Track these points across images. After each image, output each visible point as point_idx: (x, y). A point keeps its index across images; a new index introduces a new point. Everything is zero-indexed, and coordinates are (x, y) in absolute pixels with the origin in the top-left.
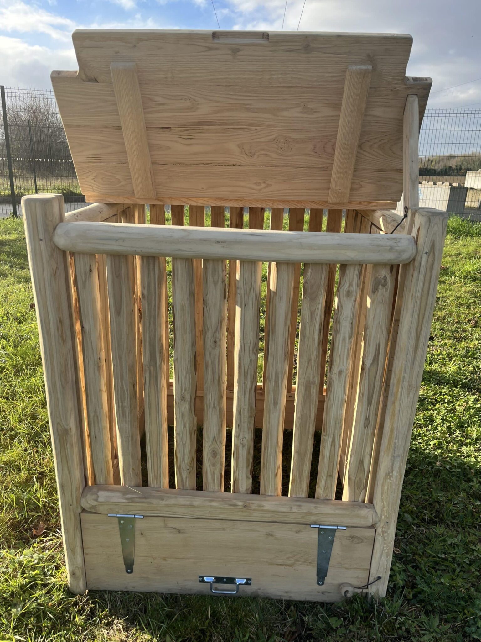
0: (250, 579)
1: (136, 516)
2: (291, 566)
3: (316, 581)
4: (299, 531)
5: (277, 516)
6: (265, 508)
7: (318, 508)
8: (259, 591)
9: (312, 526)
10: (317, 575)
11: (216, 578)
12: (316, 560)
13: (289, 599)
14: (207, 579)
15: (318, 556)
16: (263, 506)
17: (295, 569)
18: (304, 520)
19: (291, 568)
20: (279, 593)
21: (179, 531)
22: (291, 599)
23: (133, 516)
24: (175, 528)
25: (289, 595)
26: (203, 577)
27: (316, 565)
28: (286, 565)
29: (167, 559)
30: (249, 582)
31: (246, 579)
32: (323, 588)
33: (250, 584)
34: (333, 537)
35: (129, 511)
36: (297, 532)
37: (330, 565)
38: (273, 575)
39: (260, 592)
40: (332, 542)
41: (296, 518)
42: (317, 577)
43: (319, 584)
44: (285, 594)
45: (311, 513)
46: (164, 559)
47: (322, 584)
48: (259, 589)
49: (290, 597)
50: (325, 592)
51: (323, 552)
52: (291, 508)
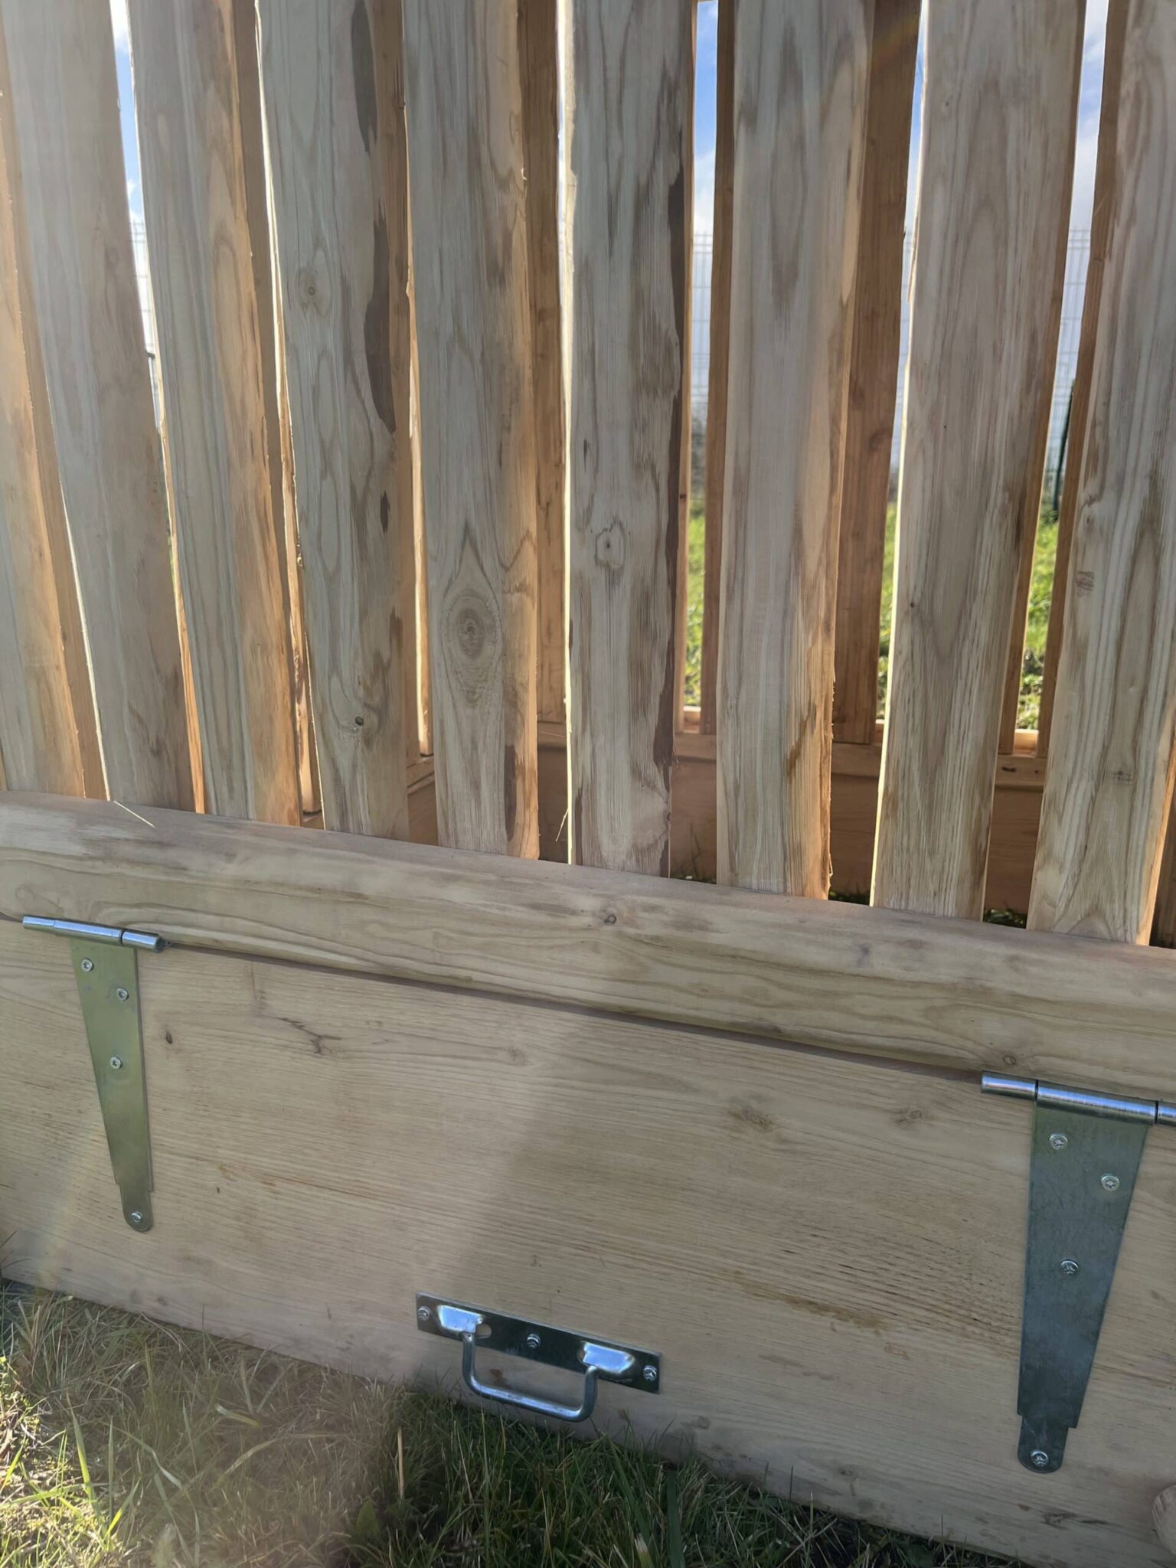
0: (654, 1360)
1: (128, 937)
2: (870, 1321)
3: (1015, 1440)
4: (916, 1115)
5: (782, 995)
6: (714, 939)
7: (1034, 970)
8: (698, 1431)
9: (988, 1082)
10: (1023, 1408)
11: (490, 1319)
12: (1015, 1310)
13: (857, 1513)
14: (450, 1317)
15: (1029, 1286)
16: (704, 927)
17: (889, 1348)
18: (942, 1037)
19: (869, 1333)
20: (804, 1470)
21: (319, 1044)
22: (866, 1515)
23: (116, 934)
24: (297, 1025)
25: (863, 1490)
26: (432, 1304)
27: (1014, 1342)
28: (842, 1314)
29: (280, 1185)
30: (650, 1371)
31: (633, 1353)
32: (1054, 1488)
33: (653, 1387)
34: (1130, 1180)
35: (99, 906)
36: (905, 1118)
37: (1099, 1360)
38: (773, 1359)
39: (703, 1439)
40: (1119, 1212)
41: (890, 1019)
42: (1018, 1419)
43: (1027, 1461)
44: (841, 1484)
45: (986, 992)
46: (268, 1180)
47: (1049, 1468)
48: (703, 1423)
49: (866, 1504)
50: (1066, 1516)
51: (1062, 1269)
52: (866, 951)
